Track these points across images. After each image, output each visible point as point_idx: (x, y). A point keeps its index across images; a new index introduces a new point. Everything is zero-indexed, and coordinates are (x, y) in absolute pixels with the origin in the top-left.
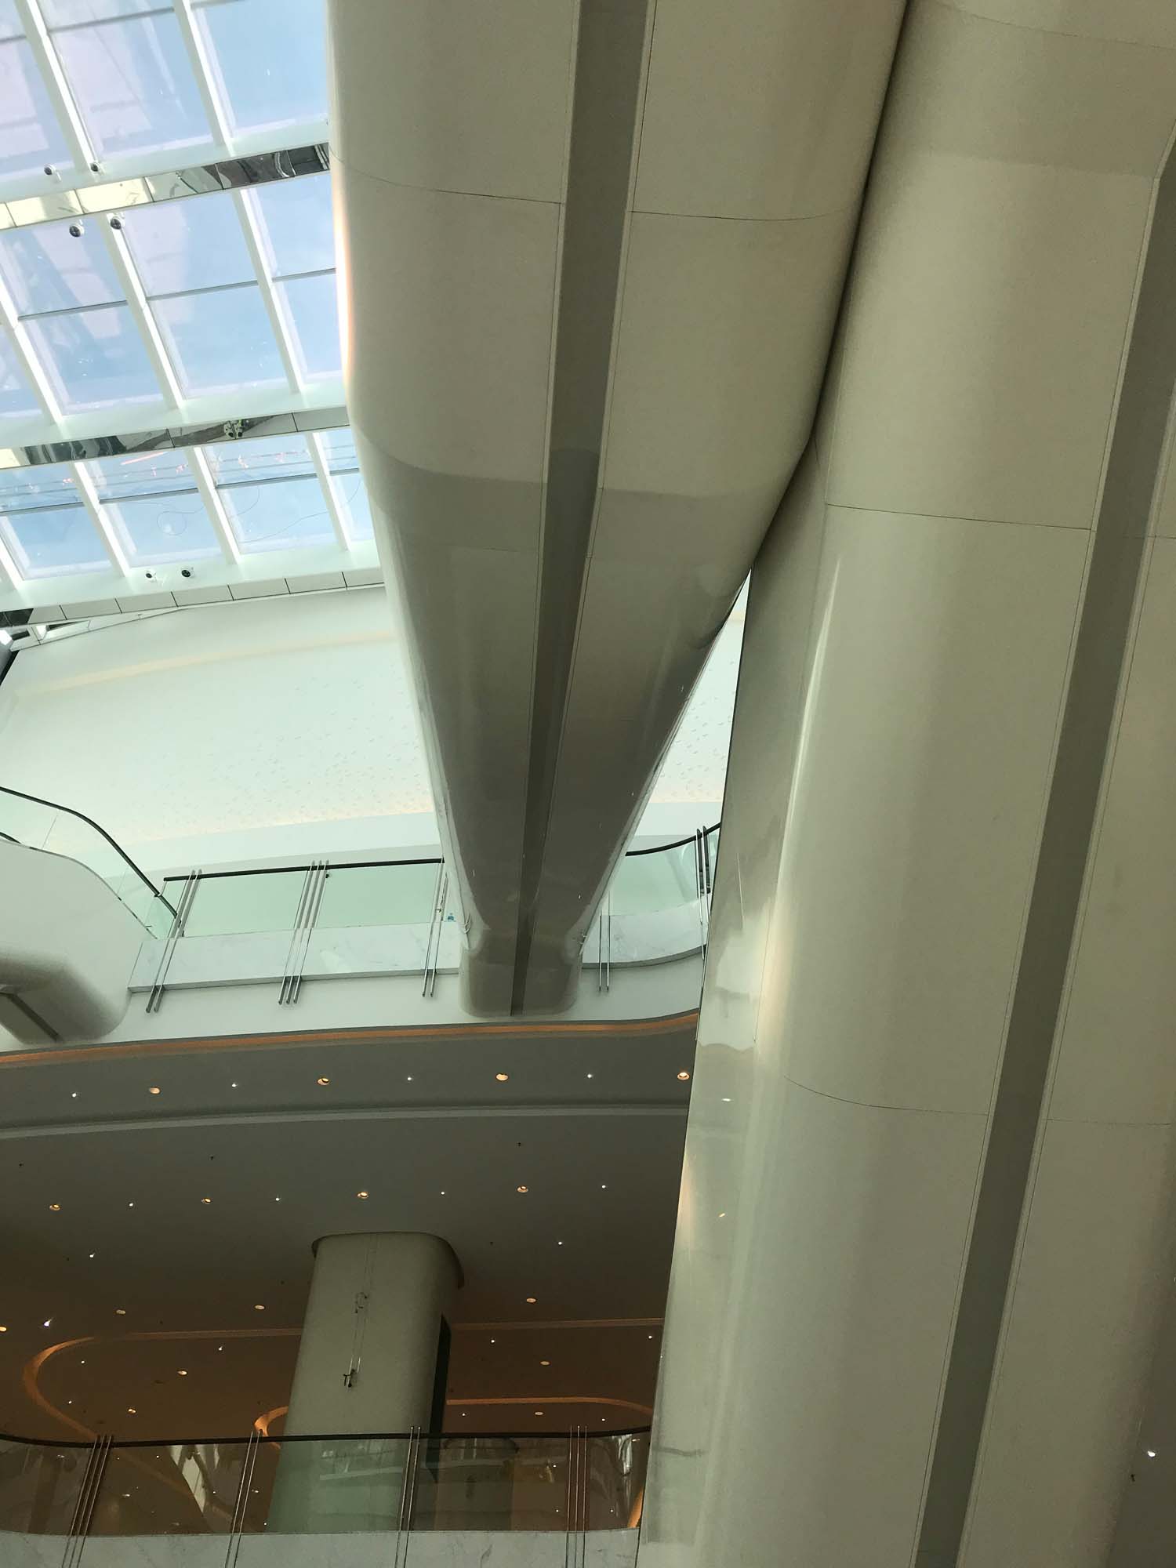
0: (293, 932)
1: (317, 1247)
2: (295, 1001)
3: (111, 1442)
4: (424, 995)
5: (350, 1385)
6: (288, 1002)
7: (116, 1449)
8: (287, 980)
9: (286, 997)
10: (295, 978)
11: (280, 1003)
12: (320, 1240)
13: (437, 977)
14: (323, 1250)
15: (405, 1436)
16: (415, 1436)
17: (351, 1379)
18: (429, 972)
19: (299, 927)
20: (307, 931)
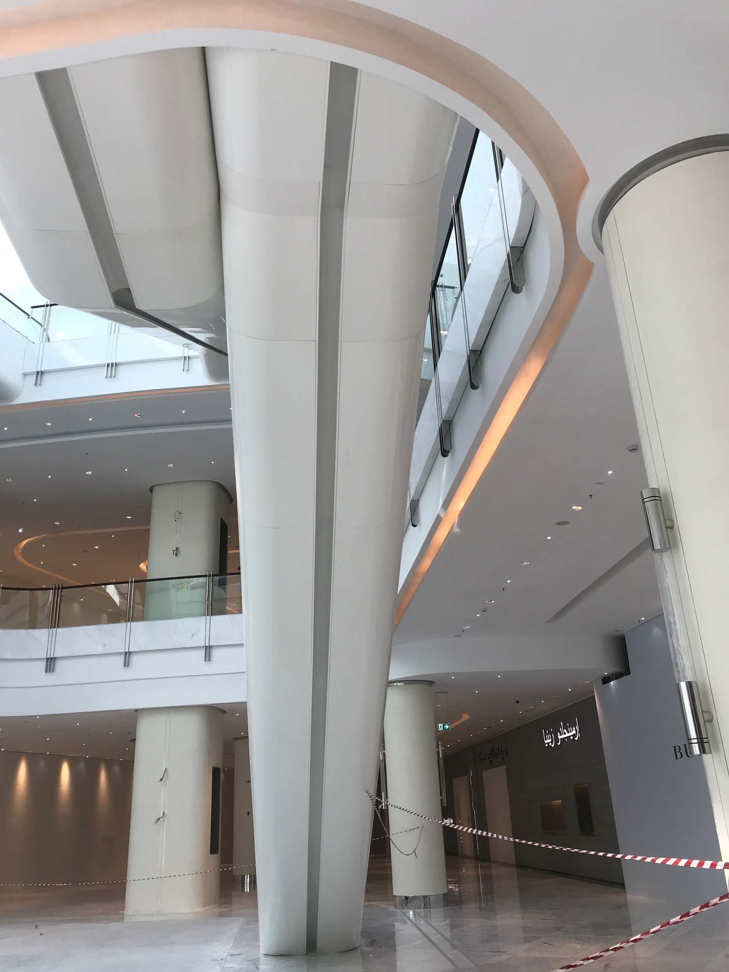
0: (108, 337)
1: (152, 489)
2: (114, 377)
3: (62, 587)
4: (183, 371)
5: (176, 555)
6: (110, 377)
7: (64, 590)
8: (108, 365)
9: (109, 375)
10: (112, 365)
11: (106, 377)
12: (154, 486)
13: (190, 360)
14: (156, 491)
15: (206, 576)
16: (210, 576)
17: (177, 552)
18: (185, 358)
19: (111, 334)
20: (115, 336)
